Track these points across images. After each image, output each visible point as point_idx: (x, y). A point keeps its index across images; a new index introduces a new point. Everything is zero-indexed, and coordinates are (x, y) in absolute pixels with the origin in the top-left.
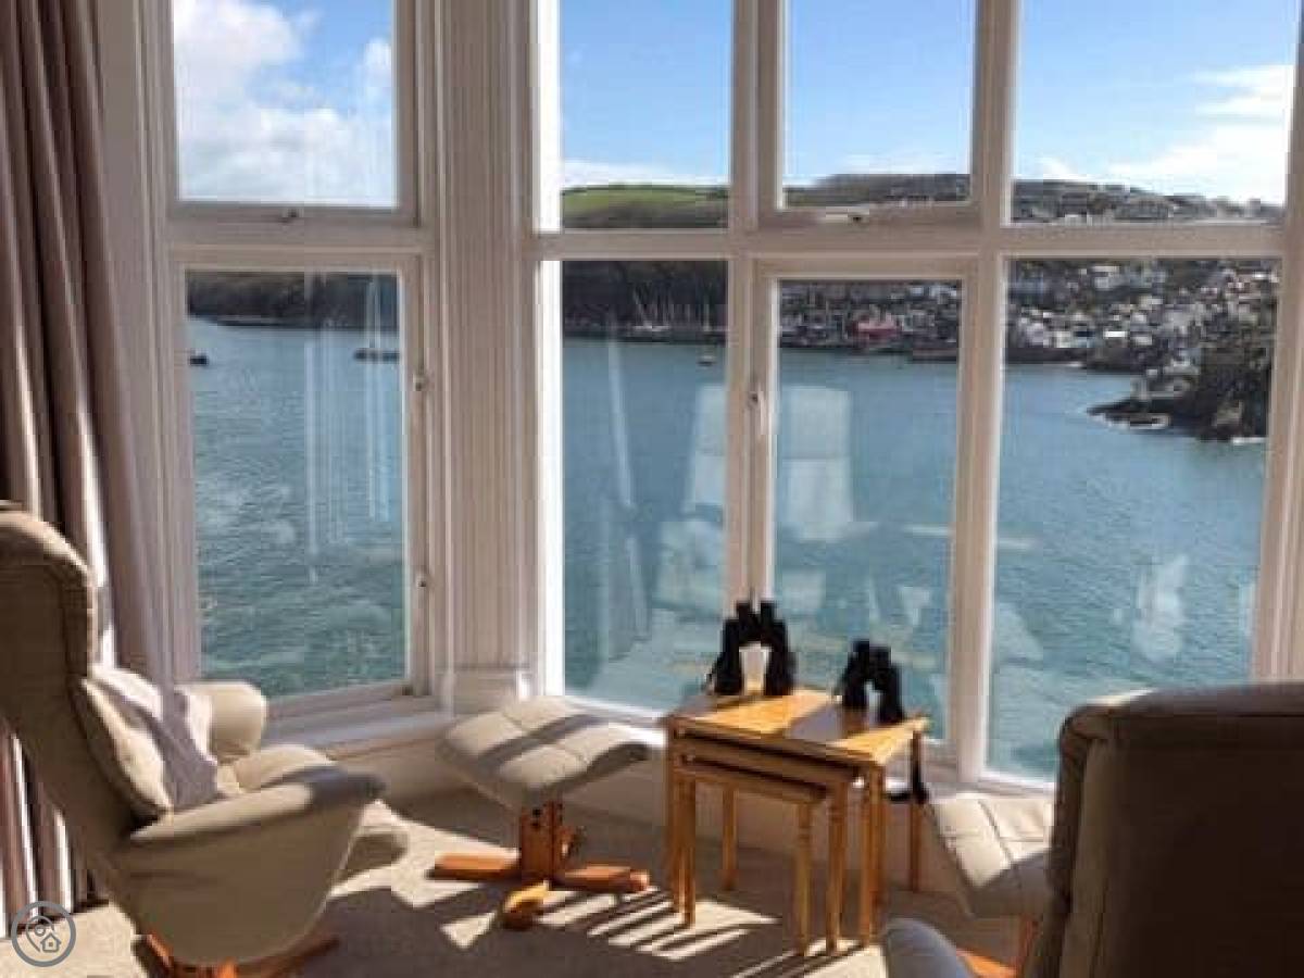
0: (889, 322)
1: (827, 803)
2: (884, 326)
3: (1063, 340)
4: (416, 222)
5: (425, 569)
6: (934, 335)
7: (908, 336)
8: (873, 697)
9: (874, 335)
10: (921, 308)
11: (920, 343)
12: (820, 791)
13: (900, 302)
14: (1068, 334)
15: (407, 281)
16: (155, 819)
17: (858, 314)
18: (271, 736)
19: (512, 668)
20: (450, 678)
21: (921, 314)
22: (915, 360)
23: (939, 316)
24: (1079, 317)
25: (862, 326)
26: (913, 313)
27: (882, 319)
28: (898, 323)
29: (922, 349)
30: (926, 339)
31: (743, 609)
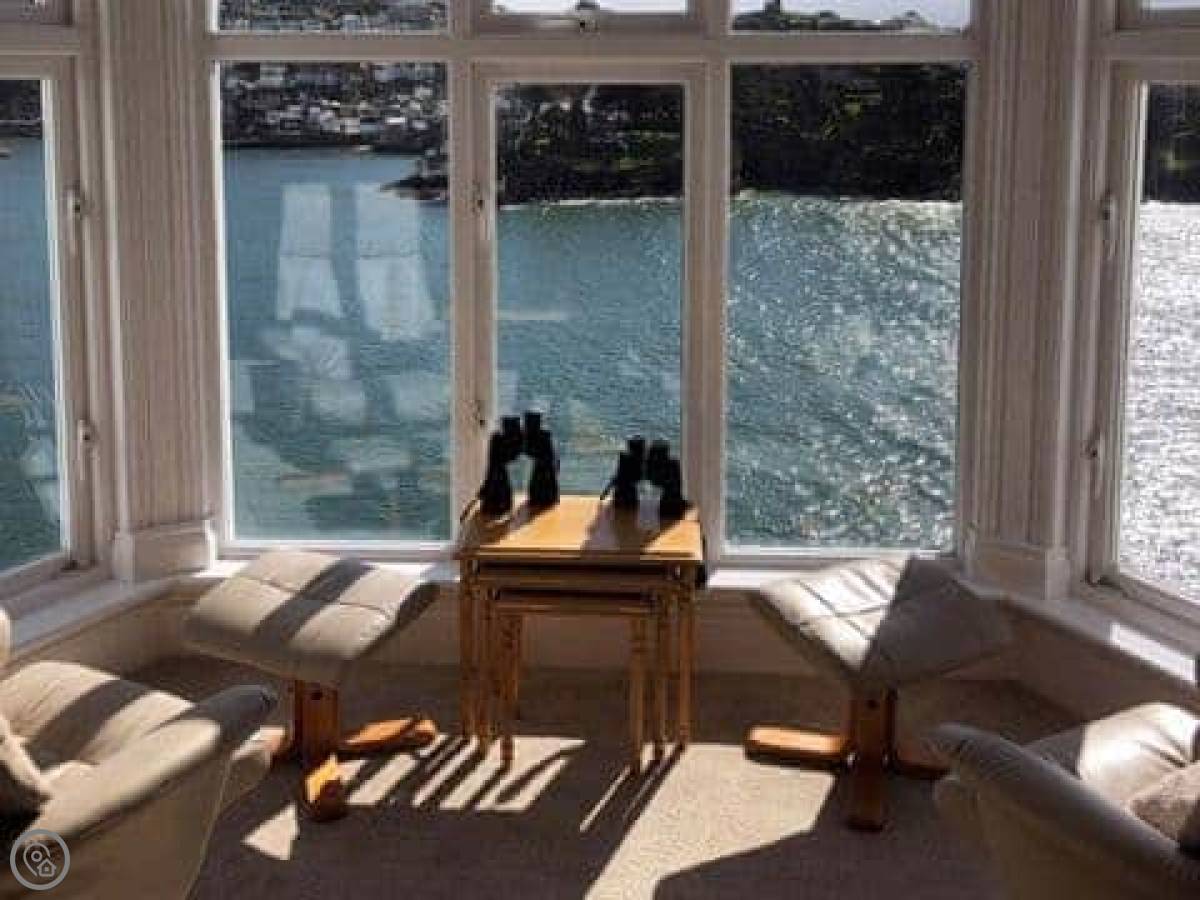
3: (352, 126)
4: (68, 20)
5: (86, 420)
14: (356, 122)
19: (196, 519)
20: (124, 541)
24: (363, 106)
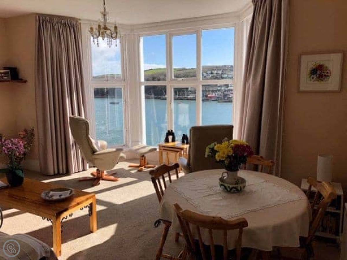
0: (214, 95)
1: (178, 153)
2: (213, 96)
4: (124, 81)
5: (126, 128)
6: (223, 97)
7: (217, 97)
8: (185, 141)
9: (211, 97)
10: (220, 92)
11: (220, 99)
12: (178, 152)
13: (216, 91)
15: (123, 89)
16: (96, 152)
17: (207, 93)
18: (107, 148)
19: (139, 142)
20: (130, 143)
21: (220, 93)
22: (219, 102)
23: (223, 94)
25: (209, 96)
26: (219, 93)
27: (212, 94)
28: (215, 95)
29: (220, 100)
30: (221, 98)
31: (169, 131)
